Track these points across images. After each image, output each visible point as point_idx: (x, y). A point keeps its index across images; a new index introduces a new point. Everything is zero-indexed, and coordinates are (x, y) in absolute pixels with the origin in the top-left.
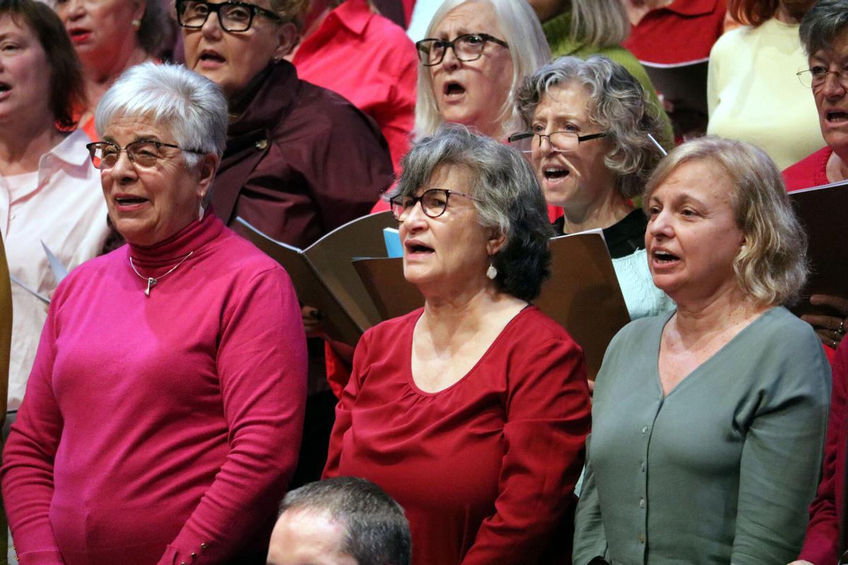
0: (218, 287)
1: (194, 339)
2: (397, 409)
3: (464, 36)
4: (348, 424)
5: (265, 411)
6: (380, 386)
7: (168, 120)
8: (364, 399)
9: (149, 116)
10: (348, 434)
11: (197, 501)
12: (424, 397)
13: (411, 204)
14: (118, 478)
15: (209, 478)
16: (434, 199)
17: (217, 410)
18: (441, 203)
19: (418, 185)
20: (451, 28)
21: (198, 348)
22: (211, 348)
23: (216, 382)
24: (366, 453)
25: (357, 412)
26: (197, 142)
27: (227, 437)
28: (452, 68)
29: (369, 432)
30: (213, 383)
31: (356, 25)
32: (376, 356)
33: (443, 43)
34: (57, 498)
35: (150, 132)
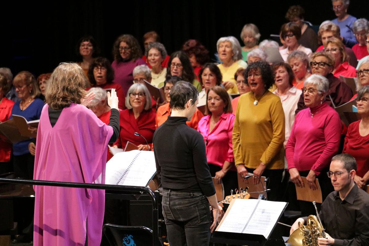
0: (325, 116)
1: (319, 126)
2: (357, 140)
3: (364, 70)
4: (347, 142)
5: (332, 140)
6: (353, 135)
7: (316, 85)
8: (350, 137)
9: (312, 84)
10: (348, 144)
11: (319, 157)
12: (362, 137)
13: (359, 100)
14: (305, 152)
15: (321, 152)
16: (364, 99)
17: (324, 139)
18: (365, 100)
19: (361, 97)
20: (362, 69)
21: (320, 128)
22: (323, 128)
23: (324, 134)
24: (351, 148)
25: (349, 140)
26: (321, 89)
27: (325, 145)
28: (362, 76)
29: (352, 144)
30: (323, 135)
31: (346, 67)
32: (352, 129)
33: (361, 71)
34: (295, 155)
35: (312, 87)
